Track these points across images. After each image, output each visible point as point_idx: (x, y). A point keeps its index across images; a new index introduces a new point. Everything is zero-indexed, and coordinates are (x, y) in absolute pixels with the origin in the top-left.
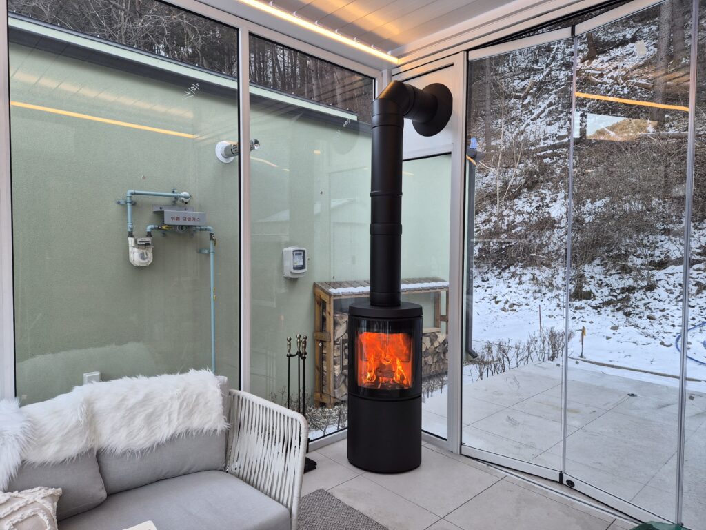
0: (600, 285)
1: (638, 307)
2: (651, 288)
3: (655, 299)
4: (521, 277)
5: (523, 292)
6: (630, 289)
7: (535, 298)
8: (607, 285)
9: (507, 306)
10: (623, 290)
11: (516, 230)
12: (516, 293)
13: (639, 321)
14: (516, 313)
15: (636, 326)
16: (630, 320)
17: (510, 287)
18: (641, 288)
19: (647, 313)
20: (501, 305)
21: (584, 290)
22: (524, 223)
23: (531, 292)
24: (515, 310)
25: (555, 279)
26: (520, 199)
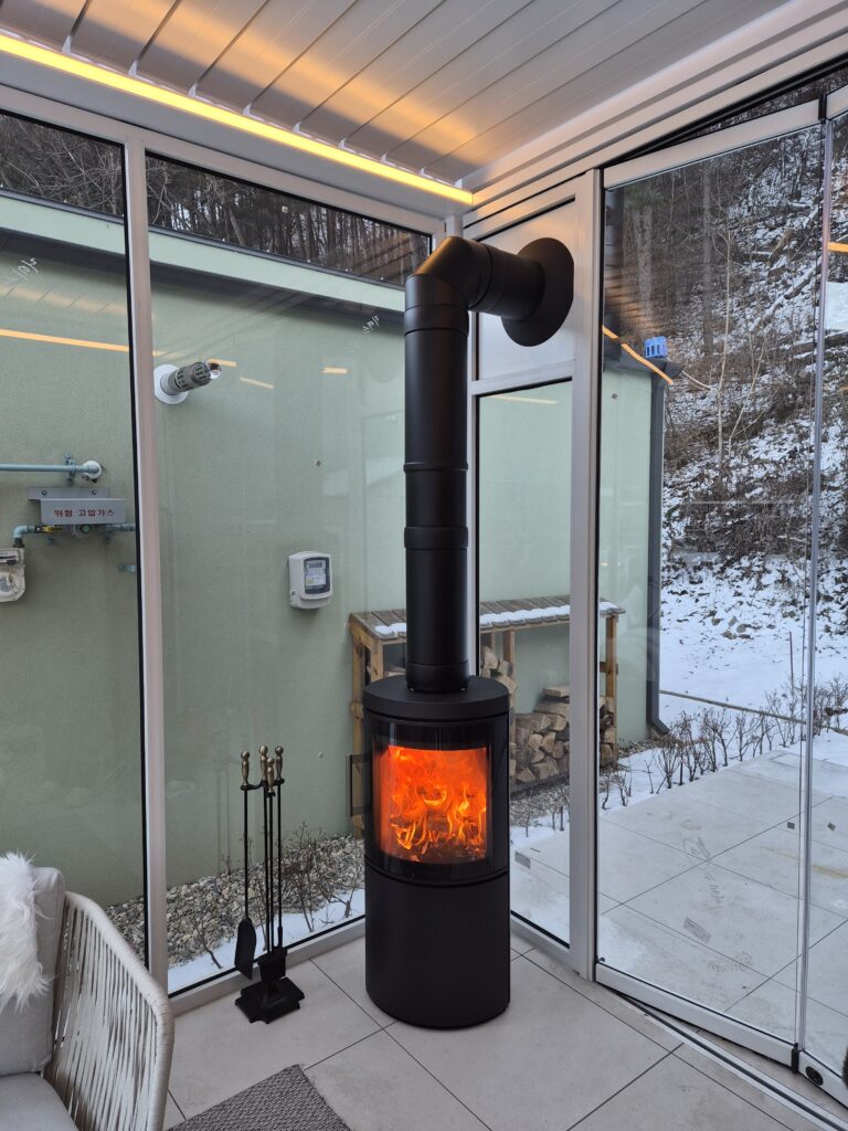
4: (760, 577)
5: (764, 605)
7: (785, 616)
9: (734, 630)
11: (753, 493)
12: (750, 605)
14: (749, 642)
17: (740, 595)
20: (723, 626)
22: (767, 480)
23: (778, 604)
24: (748, 637)
25: (822, 581)
26: (762, 437)
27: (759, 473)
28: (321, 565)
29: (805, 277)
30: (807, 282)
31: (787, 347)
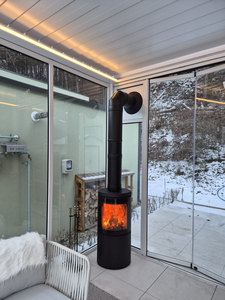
0: (187, 169)
1: (201, 178)
2: (206, 170)
3: (208, 175)
4: (156, 166)
5: (157, 172)
6: (199, 171)
7: (162, 175)
8: (190, 169)
9: (150, 178)
10: (196, 171)
11: (153, 146)
12: (154, 172)
13: (203, 184)
14: (154, 181)
15: (202, 186)
16: (199, 184)
17: (151, 170)
18: (203, 170)
19: (205, 181)
21: (181, 171)
22: (156, 143)
23: (160, 172)
24: (154, 180)
25: (169, 166)
26: (154, 133)
27: (154, 141)
28: (70, 163)
29: (160, 96)
30: (161, 97)
31: (158, 112)
